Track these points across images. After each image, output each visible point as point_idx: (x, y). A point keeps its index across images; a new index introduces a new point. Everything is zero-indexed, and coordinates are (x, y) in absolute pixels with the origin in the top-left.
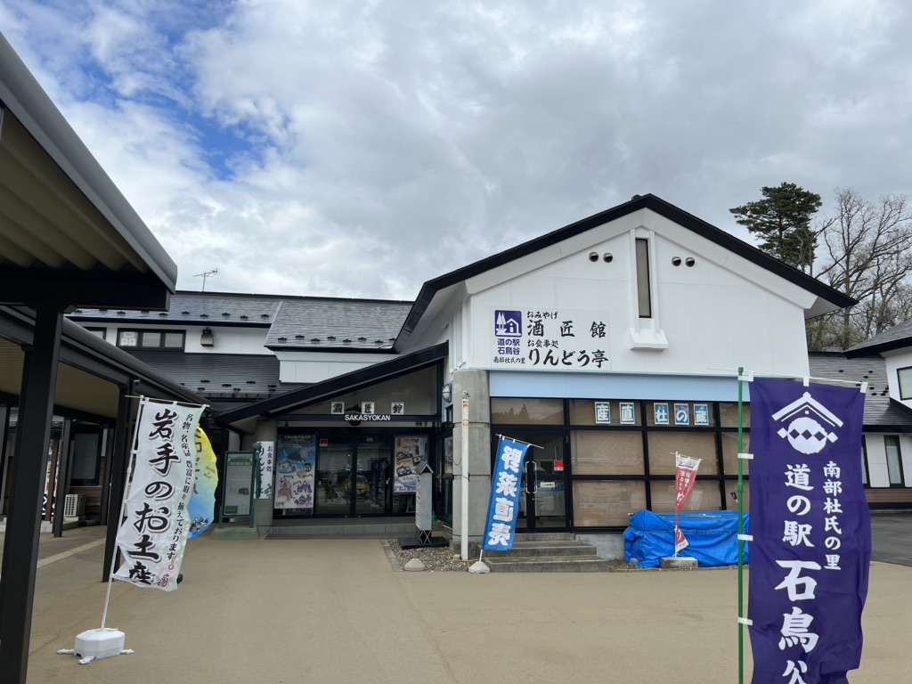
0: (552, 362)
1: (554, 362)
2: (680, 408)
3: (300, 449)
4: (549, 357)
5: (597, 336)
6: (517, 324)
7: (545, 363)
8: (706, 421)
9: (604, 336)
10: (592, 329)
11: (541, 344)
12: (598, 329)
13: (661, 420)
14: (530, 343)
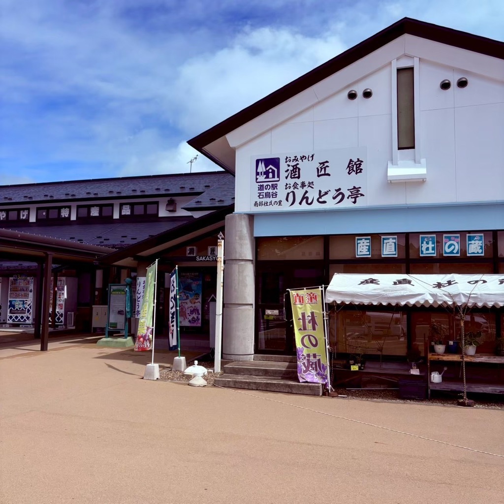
0: (307, 202)
1: (309, 202)
2: (449, 239)
3: (191, 283)
4: (305, 197)
5: (354, 173)
6: (276, 170)
7: (300, 203)
8: (480, 251)
9: (360, 172)
10: (348, 166)
11: (298, 186)
12: (355, 166)
13: (427, 252)
14: (287, 186)
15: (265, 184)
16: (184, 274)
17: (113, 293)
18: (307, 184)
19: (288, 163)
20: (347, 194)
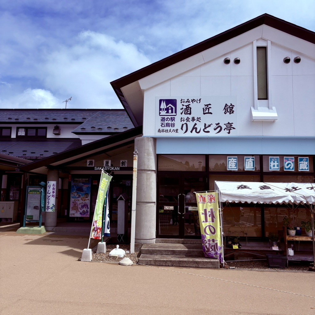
0: (196, 131)
1: (198, 131)
2: (288, 160)
3: (82, 186)
4: (194, 128)
5: (228, 113)
6: (174, 108)
7: (191, 132)
8: (307, 168)
9: (233, 113)
10: (225, 109)
11: (189, 120)
12: (229, 109)
13: (274, 168)
14: (182, 119)
15: (166, 117)
16: (77, 179)
17: (30, 193)
18: (196, 118)
19: (183, 103)
20: (224, 127)
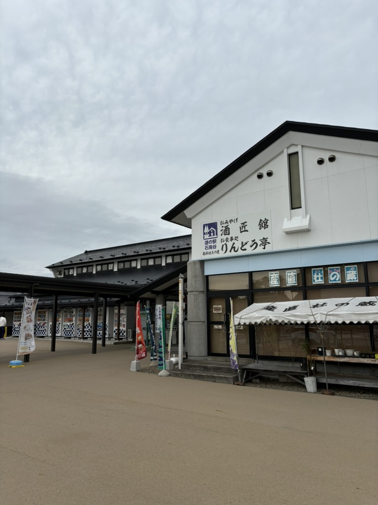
0: (234, 250)
1: (236, 250)
2: (333, 270)
4: (233, 247)
5: (263, 228)
6: (215, 230)
7: (230, 251)
8: (355, 278)
9: (267, 227)
10: (259, 224)
11: (228, 240)
12: (264, 223)
13: (318, 281)
14: (222, 241)
15: (209, 240)
18: (234, 238)
19: (222, 225)
20: (259, 243)
